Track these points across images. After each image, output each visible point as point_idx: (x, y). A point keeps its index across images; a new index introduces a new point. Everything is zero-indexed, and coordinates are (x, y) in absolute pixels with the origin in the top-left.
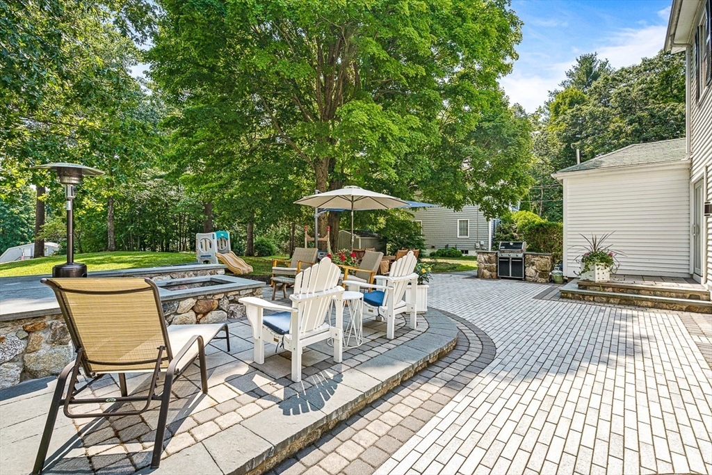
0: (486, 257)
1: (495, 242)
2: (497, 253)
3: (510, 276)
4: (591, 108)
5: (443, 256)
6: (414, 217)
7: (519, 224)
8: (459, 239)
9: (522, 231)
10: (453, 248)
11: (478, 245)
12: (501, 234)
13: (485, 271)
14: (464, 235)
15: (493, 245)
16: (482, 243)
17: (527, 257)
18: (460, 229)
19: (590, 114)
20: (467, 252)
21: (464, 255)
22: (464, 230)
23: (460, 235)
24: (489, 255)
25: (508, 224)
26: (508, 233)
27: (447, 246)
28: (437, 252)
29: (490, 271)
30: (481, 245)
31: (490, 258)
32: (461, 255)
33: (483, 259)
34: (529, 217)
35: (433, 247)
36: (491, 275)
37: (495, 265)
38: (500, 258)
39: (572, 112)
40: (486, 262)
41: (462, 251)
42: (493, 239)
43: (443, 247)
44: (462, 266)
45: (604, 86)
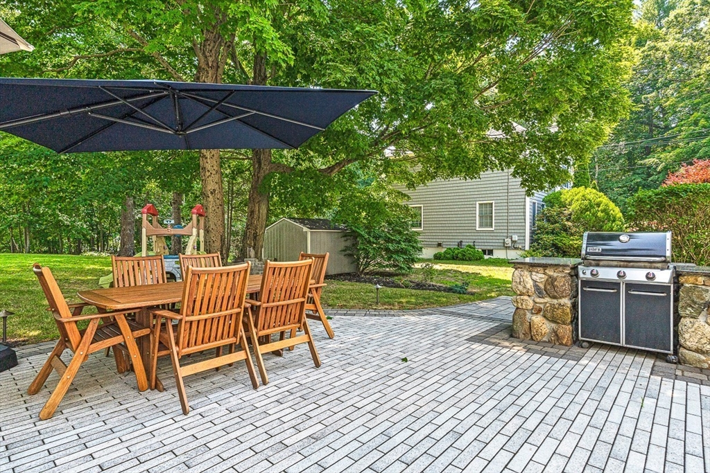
0: (540, 277)
1: (536, 237)
2: (575, 268)
3: (623, 343)
4: (671, 43)
5: (455, 258)
6: (409, 197)
7: (575, 206)
8: (478, 232)
9: (579, 219)
10: (470, 247)
11: (508, 241)
12: (546, 224)
13: (538, 319)
14: (486, 226)
15: (532, 241)
16: (515, 238)
17: (687, 282)
18: (481, 217)
19: (671, 50)
20: (491, 252)
21: (486, 257)
22: (487, 218)
23: (481, 226)
24: (550, 272)
25: (556, 208)
26: (556, 222)
27: (460, 244)
28: (445, 252)
29: (553, 321)
30: (514, 242)
31: (551, 281)
32: (481, 258)
33: (530, 284)
34: (591, 197)
35: (439, 245)
36: (555, 332)
37: (567, 302)
38: (586, 283)
39: (643, 52)
40: (539, 292)
41: (484, 251)
42: (532, 233)
43: (454, 245)
44: (482, 277)
45: (690, 14)
